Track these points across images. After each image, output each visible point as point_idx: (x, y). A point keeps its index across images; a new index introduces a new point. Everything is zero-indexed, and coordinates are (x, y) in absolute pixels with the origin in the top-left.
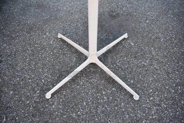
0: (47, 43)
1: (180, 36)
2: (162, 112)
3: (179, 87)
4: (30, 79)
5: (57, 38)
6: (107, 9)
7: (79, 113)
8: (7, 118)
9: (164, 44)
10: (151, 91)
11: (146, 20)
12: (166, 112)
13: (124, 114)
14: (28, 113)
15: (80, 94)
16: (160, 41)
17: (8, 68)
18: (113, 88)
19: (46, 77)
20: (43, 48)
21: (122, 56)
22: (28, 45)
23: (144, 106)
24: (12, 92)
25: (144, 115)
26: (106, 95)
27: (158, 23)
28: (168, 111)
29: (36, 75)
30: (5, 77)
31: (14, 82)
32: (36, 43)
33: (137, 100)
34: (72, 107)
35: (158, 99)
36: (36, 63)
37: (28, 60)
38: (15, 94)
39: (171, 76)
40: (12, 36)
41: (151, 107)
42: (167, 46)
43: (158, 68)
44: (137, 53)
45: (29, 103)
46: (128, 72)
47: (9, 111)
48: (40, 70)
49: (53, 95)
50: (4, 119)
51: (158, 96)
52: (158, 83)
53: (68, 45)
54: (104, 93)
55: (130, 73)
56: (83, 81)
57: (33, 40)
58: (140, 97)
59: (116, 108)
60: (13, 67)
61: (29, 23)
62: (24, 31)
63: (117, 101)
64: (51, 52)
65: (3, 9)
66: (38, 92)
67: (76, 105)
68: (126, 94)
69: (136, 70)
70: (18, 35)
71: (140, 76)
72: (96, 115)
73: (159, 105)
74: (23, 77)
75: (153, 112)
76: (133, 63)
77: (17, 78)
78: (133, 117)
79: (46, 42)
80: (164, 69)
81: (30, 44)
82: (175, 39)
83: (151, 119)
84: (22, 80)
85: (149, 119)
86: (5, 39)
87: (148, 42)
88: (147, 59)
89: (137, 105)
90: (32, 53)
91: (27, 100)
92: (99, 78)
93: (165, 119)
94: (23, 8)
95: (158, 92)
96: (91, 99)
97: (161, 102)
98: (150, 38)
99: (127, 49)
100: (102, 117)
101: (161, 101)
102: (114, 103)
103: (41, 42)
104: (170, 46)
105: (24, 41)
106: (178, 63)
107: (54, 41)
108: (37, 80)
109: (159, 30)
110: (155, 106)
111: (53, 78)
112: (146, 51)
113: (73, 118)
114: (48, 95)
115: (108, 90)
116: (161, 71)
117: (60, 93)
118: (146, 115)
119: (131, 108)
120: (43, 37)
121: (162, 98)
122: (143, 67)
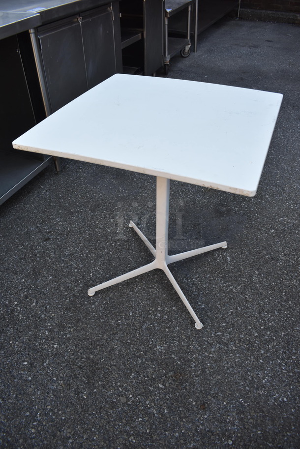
0: (111, 230)
2: (226, 353)
3: (269, 333)
4: (76, 268)
5: (127, 227)
7: (119, 321)
8: (37, 303)
9: (280, 270)
10: (224, 324)
11: (271, 229)
12: (231, 355)
13: (173, 340)
14: (62, 305)
15: (129, 302)
16: (275, 265)
17: (54, 249)
18: (174, 306)
19: (96, 271)
20: (105, 235)
21: (205, 271)
22: (87, 227)
23: (204, 338)
24: (51, 277)
25: (199, 348)
26: (161, 312)
27: (287, 237)
28: (235, 355)
29: (85, 266)
30: (48, 259)
31: (56, 266)
32: (98, 226)
33: (198, 330)
34: (115, 313)
35: (228, 337)
36: (90, 252)
37: (81, 245)
38: (53, 280)
39: (263, 315)
40: (70, 210)
41: (214, 343)
42: (282, 274)
43: (251, 300)
44: (229, 272)
45: (66, 295)
46: (203, 293)
47: (42, 296)
48: (91, 261)
49: (97, 293)
50: (33, 303)
51: (230, 333)
52: (239, 318)
53: (139, 239)
54: (159, 309)
55: (206, 296)
56: (140, 288)
57: (95, 222)
58: (204, 328)
59: (167, 330)
60: (60, 249)
61: (97, 196)
62: (88, 206)
63: (172, 322)
64: (113, 243)
65: (68, 168)
66: (81, 285)
67: (120, 312)
68: (187, 319)
69: (215, 294)
70: (78, 211)
71: (219, 303)
72: (139, 331)
73: (226, 344)
74: (69, 264)
75: (213, 350)
76: (216, 284)
77: (62, 264)
78: (184, 346)
79: (111, 228)
80: (260, 304)
81: (90, 226)
83: (206, 356)
84: (68, 267)
85: (204, 355)
86: (60, 211)
87: (254, 262)
88: (239, 284)
89: (196, 334)
90: (89, 238)
91: (66, 291)
92: (161, 289)
93: (225, 362)
94: (96, 173)
95: (233, 330)
96: (140, 311)
97: (231, 342)
98: (262, 256)
99: (218, 264)
100: (144, 334)
101: (231, 340)
102: (167, 323)
103: (104, 227)
104: (287, 275)
105: (83, 221)
106: (286, 301)
107: (122, 229)
108: (84, 271)
109: (283, 248)
110: (220, 344)
111: (104, 274)
112: (245, 273)
113: (110, 325)
114: (91, 292)
115: (166, 307)
116: (253, 304)
117: (106, 294)
118: (202, 349)
119: (186, 336)
120: (110, 221)
121: (234, 337)
122: (228, 293)
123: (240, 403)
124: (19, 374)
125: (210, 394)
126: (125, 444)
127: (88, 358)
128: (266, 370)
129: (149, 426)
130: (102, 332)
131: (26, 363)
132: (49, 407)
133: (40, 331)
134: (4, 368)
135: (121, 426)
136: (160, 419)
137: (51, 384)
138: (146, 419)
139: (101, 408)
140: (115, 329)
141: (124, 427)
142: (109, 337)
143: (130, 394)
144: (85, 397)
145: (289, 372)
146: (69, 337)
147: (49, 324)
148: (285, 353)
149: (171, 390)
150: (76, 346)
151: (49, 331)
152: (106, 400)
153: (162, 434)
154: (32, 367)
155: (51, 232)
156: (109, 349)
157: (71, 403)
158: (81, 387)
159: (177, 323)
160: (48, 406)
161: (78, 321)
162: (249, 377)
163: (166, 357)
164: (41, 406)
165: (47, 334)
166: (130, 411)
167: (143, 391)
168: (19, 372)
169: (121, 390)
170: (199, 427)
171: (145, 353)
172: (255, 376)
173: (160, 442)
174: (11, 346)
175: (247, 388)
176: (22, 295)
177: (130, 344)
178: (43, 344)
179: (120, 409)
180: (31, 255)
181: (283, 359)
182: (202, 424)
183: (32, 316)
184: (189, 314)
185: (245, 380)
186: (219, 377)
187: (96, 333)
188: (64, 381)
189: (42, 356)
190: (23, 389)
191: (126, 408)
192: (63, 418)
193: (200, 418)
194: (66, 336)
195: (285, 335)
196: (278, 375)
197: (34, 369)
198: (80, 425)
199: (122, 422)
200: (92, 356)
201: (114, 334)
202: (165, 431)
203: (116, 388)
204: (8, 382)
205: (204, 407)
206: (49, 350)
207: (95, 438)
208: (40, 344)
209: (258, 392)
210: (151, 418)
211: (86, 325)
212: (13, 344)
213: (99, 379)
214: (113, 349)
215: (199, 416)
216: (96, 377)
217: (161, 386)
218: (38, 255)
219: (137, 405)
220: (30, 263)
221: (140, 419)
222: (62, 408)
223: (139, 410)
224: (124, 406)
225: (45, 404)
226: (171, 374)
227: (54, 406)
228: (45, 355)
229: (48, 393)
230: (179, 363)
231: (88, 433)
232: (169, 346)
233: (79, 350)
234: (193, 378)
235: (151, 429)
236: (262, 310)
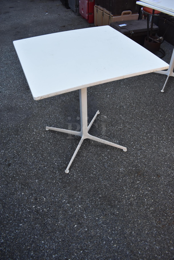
0: (40, 138)
1: (136, 100)
2: (144, 152)
3: (149, 134)
4: (45, 167)
5: (47, 131)
6: (72, 95)
7: (94, 173)
8: (45, 197)
9: (128, 109)
10: (132, 143)
11: (107, 95)
12: (146, 151)
13: (123, 162)
14: (59, 187)
15: (88, 162)
16: (124, 109)
17: (20, 166)
18: (108, 150)
19: (56, 161)
20: (40, 142)
22: (25, 144)
23: (132, 153)
24: (37, 181)
25: (135, 158)
26: (106, 156)
27: (116, 95)
28: (148, 150)
29: (47, 162)
30: (23, 173)
31: (33, 173)
32: (30, 140)
33: (126, 151)
34: (88, 171)
35: (138, 146)
36: (42, 155)
37: (33, 155)
38: (40, 181)
39: (140, 130)
40: (3, 142)
41: (136, 152)
42: (130, 111)
43: (131, 127)
44: (111, 122)
45: (56, 182)
46: (112, 137)
47: (44, 192)
48: (48, 158)
49: (70, 169)
50: (43, 199)
51: (138, 144)
52: (134, 137)
53: (59, 133)
54: (103, 155)
55: (114, 137)
56: (85, 153)
57: (26, 139)
58: (127, 149)
59: (116, 161)
60: (24, 164)
61: (10, 126)
62: (12, 134)
63: (114, 156)
64: (48, 143)
66: (57, 172)
67: (89, 169)
68: (118, 151)
69: (117, 134)
70: (9, 140)
71: (121, 136)
72: (106, 170)
73: (141, 149)
74: (38, 168)
75: (139, 154)
76: (113, 130)
77: (34, 170)
78: (129, 162)
79: (39, 137)
80: (135, 126)
81: (26, 143)
82: (134, 104)
83: (140, 159)
84: (39, 169)
87: (116, 112)
88: (120, 124)
89: (128, 154)
90: (33, 149)
91: (53, 180)
92: (95, 147)
93: (148, 155)
95: (137, 142)
96: (97, 162)
98: (116, 108)
99: (104, 122)
100: (110, 169)
101: (140, 146)
102: (113, 158)
103: (34, 138)
104: (132, 110)
105: (18, 143)
106: (142, 119)
107: (45, 134)
108: (51, 165)
109: (119, 100)
110: (139, 151)
111: (62, 159)
112: (117, 119)
113: (92, 177)
114: (67, 171)
115: (105, 152)
116: (133, 128)
117: (74, 167)
118: (136, 157)
119: (125, 157)
120: (33, 134)
121: (140, 144)
122: (120, 130)
123: (166, 164)
124: (79, 233)
125: (155, 170)
126: (151, 213)
127: (100, 198)
128: (161, 147)
129: (151, 199)
130: (92, 183)
131: (76, 226)
132: (109, 231)
133: (64, 207)
134: (68, 238)
135: (143, 208)
136: (151, 193)
137: (98, 222)
138: (147, 197)
139: (128, 210)
140: (96, 177)
141: (144, 208)
142: (98, 182)
143: (132, 195)
144: (118, 212)
145: (168, 143)
146: (81, 198)
147: (64, 201)
148: (160, 137)
149: (143, 180)
150: (88, 198)
151: (68, 203)
152: (126, 205)
153: (158, 197)
154: (81, 224)
155: (6, 160)
156: (104, 187)
157: (115, 220)
158: (111, 210)
159: (116, 155)
160: (108, 231)
161: (76, 187)
162: (160, 154)
163: (128, 170)
164: (106, 234)
165: (69, 205)
166: (139, 200)
167: (135, 189)
168: (78, 232)
169: (127, 197)
170: (165, 184)
171: (118, 176)
172: (161, 152)
173: (160, 200)
174: (59, 226)
175: (163, 158)
176: (32, 200)
177: (109, 177)
178: (73, 211)
179: (135, 203)
180: (10, 179)
181: (162, 140)
182: (165, 182)
183: (51, 205)
184: (116, 148)
185: (160, 156)
186: (152, 162)
187: (90, 186)
188: (102, 215)
189: (79, 216)
190: (89, 237)
191: (137, 201)
192: (120, 228)
193: (162, 180)
194: (79, 198)
195: (154, 131)
196: (166, 146)
197: (83, 224)
198: (129, 224)
199: (141, 207)
200: (100, 196)
201: (98, 179)
202: (157, 195)
203: (124, 198)
204: (79, 241)
205: (158, 176)
206: (79, 210)
207: (140, 222)
208: (71, 212)
209: (167, 156)
210: (148, 196)
211: (82, 186)
212: (58, 225)
213: (115, 201)
214: (105, 185)
215: (161, 180)
216: (112, 202)
217: (138, 182)
218: (15, 176)
219: (139, 196)
220: (16, 183)
221: (146, 200)
222: (115, 226)
223: (142, 197)
224: (135, 201)
225: (106, 231)
226: (136, 175)
227: (111, 228)
228: (80, 214)
229: (102, 226)
230: (134, 169)
231: (135, 223)
232: (124, 166)
233: (92, 198)
234: (145, 170)
235: (152, 199)
236: (138, 128)
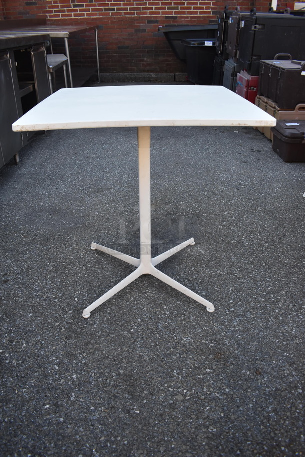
1: (274, 237)
2: (248, 322)
3: (272, 296)
4: (56, 298)
5: (91, 250)
6: (162, 211)
7: (132, 330)
8: (28, 343)
9: (250, 248)
10: (232, 301)
11: (223, 221)
12: (254, 322)
13: (195, 328)
14: (59, 336)
15: (131, 311)
16: (243, 245)
17: (20, 288)
18: (178, 301)
19: (79, 295)
20: (71, 262)
21: (187, 266)
22: (47, 260)
23: (222, 318)
24: (31, 315)
25: (223, 327)
26: (169, 309)
28: (257, 321)
29: (64, 294)
30: (18, 299)
31: (32, 303)
32: (59, 257)
33: (212, 313)
34: (122, 325)
35: (242, 309)
36: (63, 281)
37: (49, 277)
38: (36, 316)
39: (260, 284)
40: (18, 251)
41: (232, 318)
42: (254, 251)
43: (241, 276)
44: (209, 261)
45: (59, 325)
46: (197, 283)
47: (30, 335)
48: (69, 288)
49: (93, 313)
50: (23, 344)
51: (241, 306)
52: (241, 293)
54: (165, 307)
55: (201, 284)
56: (135, 296)
57: (53, 254)
58: (217, 309)
59: (184, 322)
60: (27, 286)
61: (42, 232)
62: (37, 243)
63: (185, 315)
64: (83, 267)
66: (71, 312)
67: (127, 322)
68: (196, 307)
69: (209, 281)
70: (28, 249)
71: (216, 286)
72: (157, 332)
73: (245, 316)
74: (45, 297)
75: (236, 324)
76: (205, 273)
77: (37, 299)
78: (208, 330)
79: (74, 255)
80: (251, 277)
81: (50, 259)
82: (266, 242)
83: (233, 331)
84: (45, 300)
85: (231, 331)
86: (7, 254)
87: (225, 248)
88: (224, 268)
89: (213, 317)
90: (54, 269)
91: (56, 322)
92: (156, 292)
93: (253, 330)
94: (28, 214)
95: (242, 303)
96: (147, 315)
97: (247, 312)
98: (229, 243)
99: (196, 258)
100: (165, 333)
101: (245, 311)
102: (180, 317)
103: (65, 256)
104: (258, 250)
105: (38, 255)
106: (270, 269)
107: (86, 253)
108: (67, 299)
109: (242, 232)
110: (238, 317)
111: (90, 295)
112: (223, 258)
113: (124, 337)
114: (87, 313)
115: (171, 304)
116: (245, 279)
117: (103, 312)
118: (226, 327)
119: (204, 321)
120: (69, 250)
121: (247, 308)
122: (219, 276)
123: (286, 356)
124: (46, 420)
125: (257, 360)
126: (208, 438)
127: (119, 374)
128: (289, 323)
129: (221, 410)
130: (119, 346)
131: (48, 406)
132: (103, 439)
133: (47, 368)
134: (22, 422)
135: (193, 422)
136: (226, 399)
137: (91, 415)
138: (214, 405)
139: (162, 415)
140: (132, 339)
141: (197, 422)
142: (130, 347)
143: (183, 390)
144: (138, 412)
146: (85, 363)
147: (54, 358)
148: (295, 306)
149: (220, 370)
150: (98, 368)
151: (58, 365)
152: (162, 405)
153: (237, 412)
154: (57, 407)
155: (6, 274)
156: (136, 358)
157: (126, 424)
158: (128, 404)
159: (189, 313)
160: (100, 438)
161: (87, 344)
162: (280, 334)
163: (198, 344)
164: (93, 442)
165: (57, 368)
166: (193, 405)
167: (195, 382)
168: (45, 419)
169: (172, 390)
170: (265, 391)
171: (175, 348)
172: (285, 331)
173: (241, 419)
174: (19, 396)
175: (285, 343)
176: (5, 341)
177: (156, 346)
178: (58, 380)
179: (182, 407)
181: (297, 311)
182: (268, 387)
183: (29, 358)
184: (196, 302)
185: (278, 337)
186: (256, 343)
187: (113, 349)
188: (104, 406)
189: (64, 392)
190: (59, 434)
191: (188, 404)
192: (126, 443)
193: (261, 383)
194: (81, 363)
195: (286, 293)
196: (302, 324)
197: (61, 408)
198: (150, 441)
199: (192, 419)
200: (122, 372)
201: (134, 343)
202: (238, 407)
203: (166, 390)
204: (37, 434)
205: (258, 372)
206: (70, 383)
207: (173, 446)
208: (54, 381)
209: (295, 342)
210: (218, 402)
211: (98, 346)
212: (20, 393)
213: (143, 390)
214: (141, 357)
215: (260, 381)
216: (138, 389)
217: (208, 371)
219: (197, 397)
221: (208, 408)
222: (118, 433)
223: (202, 400)
224: (184, 403)
225: (96, 438)
226: (211, 357)
227: (108, 435)
228: (67, 390)
229: (93, 425)
230: (213, 345)
231: (163, 445)
232: (195, 335)
233: (104, 371)
234: (234, 353)
235: (224, 412)
236: (256, 281)
